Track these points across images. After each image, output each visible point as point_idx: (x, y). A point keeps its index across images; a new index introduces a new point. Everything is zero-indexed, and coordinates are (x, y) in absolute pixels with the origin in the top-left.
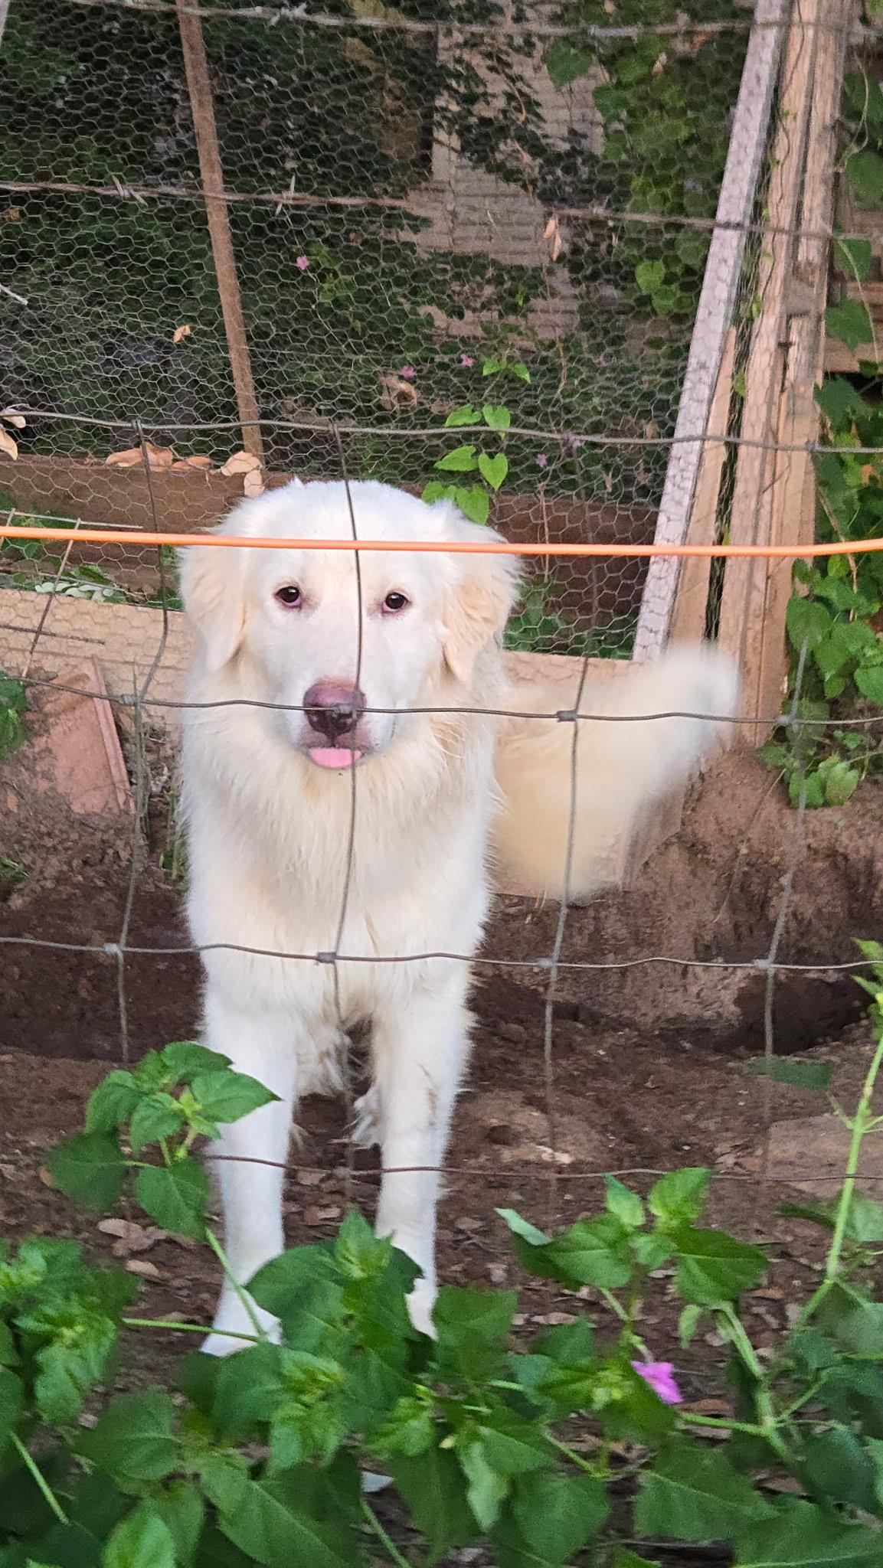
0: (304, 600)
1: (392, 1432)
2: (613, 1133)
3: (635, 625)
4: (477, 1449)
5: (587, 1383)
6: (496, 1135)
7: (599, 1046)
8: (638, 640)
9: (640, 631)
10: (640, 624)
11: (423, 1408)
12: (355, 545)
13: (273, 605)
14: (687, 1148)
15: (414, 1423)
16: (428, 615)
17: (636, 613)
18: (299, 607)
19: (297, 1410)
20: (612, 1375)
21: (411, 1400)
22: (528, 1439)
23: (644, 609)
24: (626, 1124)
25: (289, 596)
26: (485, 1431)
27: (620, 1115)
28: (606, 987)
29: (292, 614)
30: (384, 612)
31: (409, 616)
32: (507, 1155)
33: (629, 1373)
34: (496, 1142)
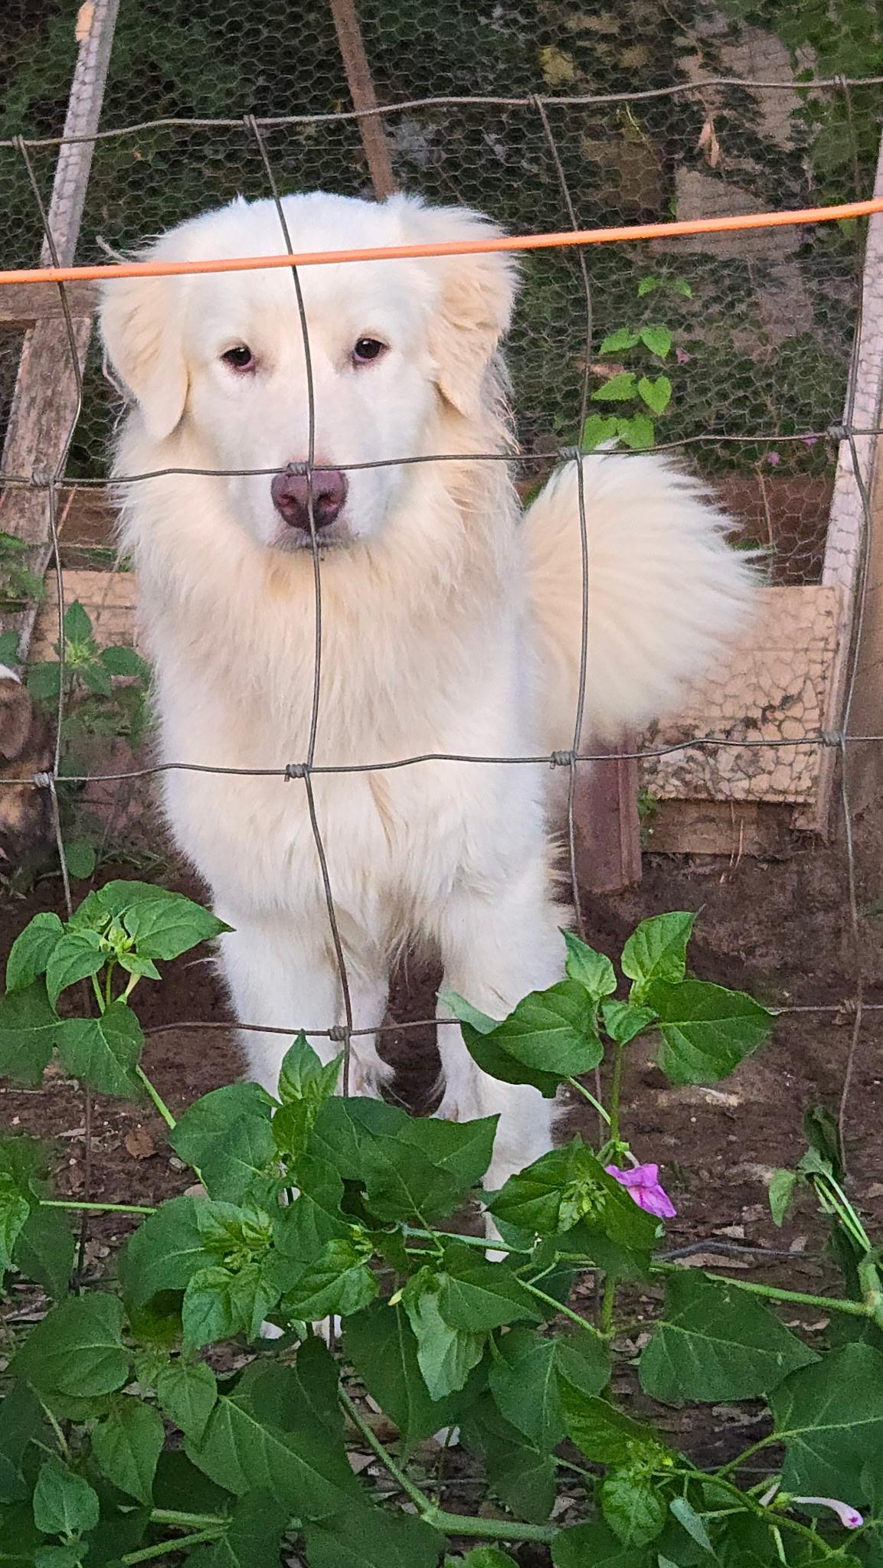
0: (258, 362)
1: (323, 1286)
2: (791, 1072)
3: (824, 547)
4: (430, 1303)
5: (554, 1195)
6: (649, 1079)
7: (786, 987)
8: (828, 562)
9: (828, 552)
10: (828, 544)
11: (362, 1253)
12: (291, 259)
13: (222, 371)
14: (877, 1082)
15: (350, 1274)
16: (410, 354)
17: (824, 533)
18: (252, 369)
19: (222, 1275)
20: (583, 1184)
21: (344, 1243)
22: (492, 1286)
23: (832, 528)
24: (809, 1061)
25: (239, 358)
26: (442, 1279)
27: (801, 1055)
28: (819, 950)
29: (246, 379)
30: (356, 364)
31: (387, 365)
32: (663, 1099)
33: (602, 1179)
34: (650, 1085)
